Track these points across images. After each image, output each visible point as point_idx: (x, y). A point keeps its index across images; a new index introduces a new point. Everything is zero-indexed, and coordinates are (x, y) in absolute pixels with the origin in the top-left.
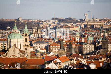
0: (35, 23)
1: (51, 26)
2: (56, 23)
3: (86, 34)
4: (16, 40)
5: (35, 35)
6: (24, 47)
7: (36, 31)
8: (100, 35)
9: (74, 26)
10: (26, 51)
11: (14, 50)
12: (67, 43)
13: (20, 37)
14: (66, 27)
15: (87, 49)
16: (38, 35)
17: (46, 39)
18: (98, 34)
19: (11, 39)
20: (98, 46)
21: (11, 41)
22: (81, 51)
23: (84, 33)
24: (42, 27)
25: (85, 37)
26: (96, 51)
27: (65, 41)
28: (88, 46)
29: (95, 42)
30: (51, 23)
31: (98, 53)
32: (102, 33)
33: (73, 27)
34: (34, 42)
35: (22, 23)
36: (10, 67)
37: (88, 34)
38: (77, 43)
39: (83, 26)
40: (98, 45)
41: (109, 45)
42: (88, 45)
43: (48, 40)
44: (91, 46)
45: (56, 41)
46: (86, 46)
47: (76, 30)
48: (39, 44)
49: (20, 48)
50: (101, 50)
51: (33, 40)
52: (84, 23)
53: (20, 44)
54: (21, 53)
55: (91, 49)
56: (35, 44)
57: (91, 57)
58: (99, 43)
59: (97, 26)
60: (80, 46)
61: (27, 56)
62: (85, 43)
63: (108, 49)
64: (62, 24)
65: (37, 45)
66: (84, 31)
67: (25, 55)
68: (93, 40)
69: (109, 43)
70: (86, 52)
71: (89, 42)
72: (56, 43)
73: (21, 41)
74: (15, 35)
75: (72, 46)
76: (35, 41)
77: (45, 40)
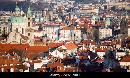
0: (49, 4)
1: (66, 7)
2: (73, 4)
3: (104, 16)
4: (18, 24)
5: (46, 18)
6: (27, 31)
7: (48, 13)
8: (121, 17)
9: (93, 7)
10: (29, 37)
11: (15, 35)
12: (81, 28)
13: (23, 21)
14: (83, 8)
15: (103, 34)
16: (50, 18)
17: (58, 23)
18: (119, 17)
19: (11, 23)
20: (116, 31)
21: (11, 25)
22: (97, 36)
23: (102, 16)
24: (56, 9)
25: (103, 21)
26: (113, 36)
27: (79, 25)
28: (105, 31)
29: (113, 26)
30: (67, 4)
31: (115, 38)
32: (123, 15)
33: (91, 9)
34: (44, 26)
35: (33, 3)
36: (7, 54)
37: (107, 17)
38: (93, 27)
39: (103, 8)
40: (117, 29)
41: (129, 30)
42: (105, 29)
43: (60, 23)
44: (108, 31)
45: (69, 25)
46: (102, 30)
47: (95, 12)
48: (49, 28)
49: (23, 33)
50: (119, 35)
51: (43, 24)
52: (104, 4)
53: (23, 29)
54: (22, 39)
55: (108, 34)
56: (45, 28)
57: (105, 43)
58: (117, 27)
59: (118, 7)
60: (96, 30)
61: (31, 42)
62: (101, 27)
63: (128, 34)
64: (80, 5)
65: (47, 30)
66: (103, 14)
67: (27, 41)
68: (111, 24)
69: (128, 27)
70: (102, 37)
71: (106, 27)
72: (69, 27)
73: (23, 26)
74: (17, 18)
75: (87, 30)
76: (45, 24)
77: (56, 23)
